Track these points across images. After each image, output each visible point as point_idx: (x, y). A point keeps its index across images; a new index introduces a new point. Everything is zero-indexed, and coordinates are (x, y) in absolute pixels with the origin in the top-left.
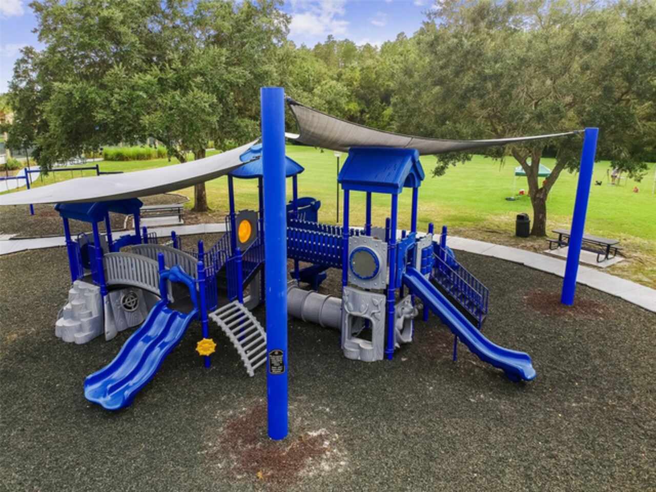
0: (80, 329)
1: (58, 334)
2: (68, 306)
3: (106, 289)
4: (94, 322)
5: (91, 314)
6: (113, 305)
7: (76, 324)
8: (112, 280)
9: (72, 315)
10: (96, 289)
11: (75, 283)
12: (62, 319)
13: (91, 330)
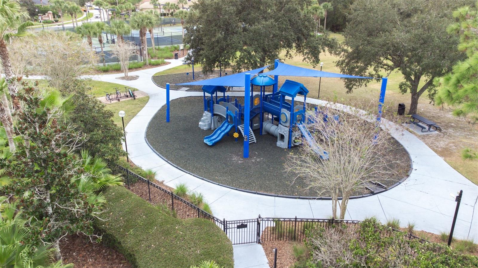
0: (205, 126)
1: (199, 126)
2: (203, 119)
3: (214, 115)
4: (209, 124)
5: (208, 122)
6: (215, 120)
7: (205, 124)
8: (216, 113)
9: (203, 121)
10: (210, 114)
11: (205, 112)
12: (201, 122)
13: (208, 126)
